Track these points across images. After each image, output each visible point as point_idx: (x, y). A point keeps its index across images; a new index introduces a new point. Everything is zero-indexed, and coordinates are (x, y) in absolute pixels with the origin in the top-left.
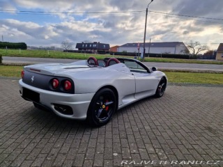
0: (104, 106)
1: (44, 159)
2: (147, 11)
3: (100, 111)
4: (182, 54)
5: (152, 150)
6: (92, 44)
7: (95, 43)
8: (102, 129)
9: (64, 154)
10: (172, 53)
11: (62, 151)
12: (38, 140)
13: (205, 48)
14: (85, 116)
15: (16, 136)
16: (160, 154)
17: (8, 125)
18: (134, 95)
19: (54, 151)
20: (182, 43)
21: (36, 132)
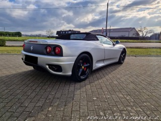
0: (83, 67)
1: (44, 101)
2: (108, 5)
3: (81, 70)
4: (134, 36)
5: (121, 95)
6: (68, 31)
7: (70, 30)
8: (82, 83)
9: (58, 98)
10: (127, 36)
11: (56, 97)
12: (38, 90)
13: (151, 31)
14: (70, 73)
15: (22, 88)
16: (128, 98)
17: (15, 82)
18: (103, 60)
19: (50, 97)
20: (134, 28)
21: (36, 86)
